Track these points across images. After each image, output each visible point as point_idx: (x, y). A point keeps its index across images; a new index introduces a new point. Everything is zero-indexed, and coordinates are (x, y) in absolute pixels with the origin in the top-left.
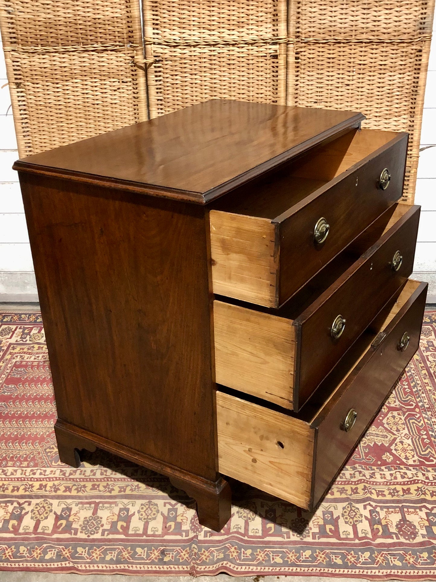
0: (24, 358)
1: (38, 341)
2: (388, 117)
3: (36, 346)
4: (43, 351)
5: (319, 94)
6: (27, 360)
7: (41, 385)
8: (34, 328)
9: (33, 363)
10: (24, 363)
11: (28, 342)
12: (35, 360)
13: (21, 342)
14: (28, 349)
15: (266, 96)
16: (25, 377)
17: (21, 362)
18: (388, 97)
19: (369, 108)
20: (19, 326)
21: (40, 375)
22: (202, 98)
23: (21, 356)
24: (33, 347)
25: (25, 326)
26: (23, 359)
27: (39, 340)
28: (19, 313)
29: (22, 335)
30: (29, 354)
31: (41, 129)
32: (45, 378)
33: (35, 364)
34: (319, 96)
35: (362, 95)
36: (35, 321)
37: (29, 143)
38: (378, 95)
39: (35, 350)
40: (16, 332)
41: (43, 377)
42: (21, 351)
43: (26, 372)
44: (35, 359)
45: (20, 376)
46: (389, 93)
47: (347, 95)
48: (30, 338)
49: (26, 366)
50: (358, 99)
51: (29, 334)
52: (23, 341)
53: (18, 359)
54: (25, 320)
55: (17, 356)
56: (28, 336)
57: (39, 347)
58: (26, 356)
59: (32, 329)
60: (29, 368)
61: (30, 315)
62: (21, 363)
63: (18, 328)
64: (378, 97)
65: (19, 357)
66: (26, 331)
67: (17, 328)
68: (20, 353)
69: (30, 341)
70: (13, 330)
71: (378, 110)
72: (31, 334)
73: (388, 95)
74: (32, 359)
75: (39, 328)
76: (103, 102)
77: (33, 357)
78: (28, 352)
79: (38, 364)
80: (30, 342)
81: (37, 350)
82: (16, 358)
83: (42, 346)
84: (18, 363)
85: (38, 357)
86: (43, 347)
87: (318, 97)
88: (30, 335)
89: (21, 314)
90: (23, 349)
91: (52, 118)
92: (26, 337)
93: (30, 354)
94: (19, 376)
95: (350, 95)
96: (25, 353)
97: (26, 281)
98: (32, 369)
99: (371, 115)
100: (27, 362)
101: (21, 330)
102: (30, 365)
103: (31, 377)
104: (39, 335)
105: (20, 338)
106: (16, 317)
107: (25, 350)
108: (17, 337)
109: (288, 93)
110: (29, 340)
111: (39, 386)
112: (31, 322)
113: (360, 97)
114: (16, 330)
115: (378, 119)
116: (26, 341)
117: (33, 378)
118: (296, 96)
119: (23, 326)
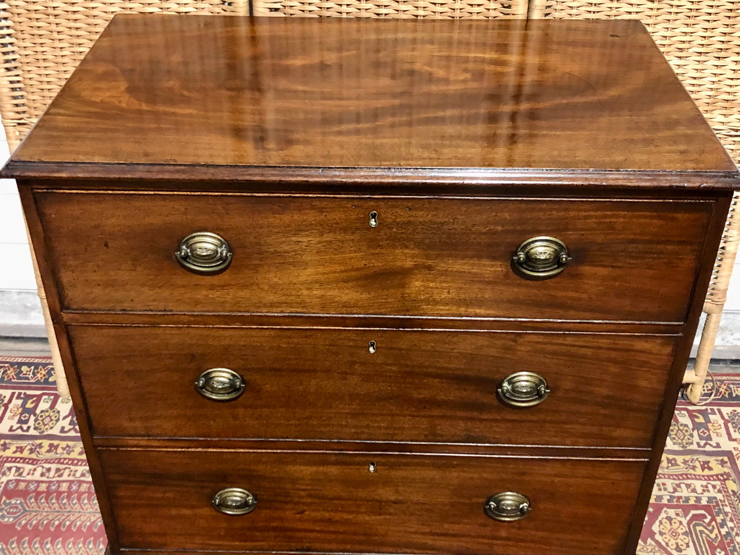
0: (22, 473)
1: (50, 432)
2: (722, 54)
3: (46, 443)
4: (58, 456)
5: (593, 9)
6: (29, 478)
7: (52, 542)
8: (44, 397)
9: (38, 486)
10: (22, 486)
11: (32, 432)
12: (44, 479)
13: (19, 432)
14: (32, 451)
15: (489, 10)
16: (24, 522)
17: (18, 481)
18: (729, 17)
19: (687, 38)
20: (17, 392)
21: (50, 517)
22: (359, 9)
23: (18, 469)
24: (40, 446)
25: (29, 392)
26: (20, 475)
27: (52, 428)
28: (17, 363)
29: (21, 414)
30: (32, 464)
31: (40, 56)
32: (60, 524)
33: (43, 487)
34: (594, 12)
35: (677, 13)
36: (46, 381)
37: (18, 82)
38: (710, 14)
39: (44, 453)
40: (11, 406)
41: (57, 523)
42: (18, 455)
43: (25, 511)
44: (42, 475)
45: (15, 518)
46: (731, 10)
47: (651, 13)
48: (36, 420)
49: (25, 494)
50: (669, 20)
51: (32, 411)
52: (21, 428)
53: (11, 476)
54: (28, 379)
55: (10, 469)
56: (33, 418)
57: (51, 445)
58: (28, 467)
59: (39, 397)
60: (31, 498)
61: (37, 366)
62: (17, 485)
63: (16, 395)
64: (708, 17)
65: (14, 470)
66: (29, 405)
67: (13, 394)
68: (14, 460)
69: (35, 428)
70: (6, 401)
71: (705, 42)
72: (38, 411)
73: (729, 14)
74: (37, 476)
75: (52, 397)
76: (161, 9)
77: (39, 470)
78: (30, 459)
79: (48, 488)
80: (35, 433)
81: (48, 451)
82: (8, 473)
83: (56, 442)
84: (11, 486)
85: (49, 470)
86: (58, 445)
87: (592, 14)
88: (35, 415)
89: (20, 365)
90: (21, 449)
91: (61, 37)
92: (28, 420)
93: (33, 462)
94: (11, 520)
95: (655, 12)
96: (24, 460)
97: (29, 305)
98: (36, 500)
99: (691, 50)
100: (29, 482)
101: (20, 402)
102: (33, 492)
103: (34, 522)
104: (52, 414)
105: (18, 423)
106: (12, 370)
107: (26, 454)
108: (12, 418)
109: (533, 7)
110: (32, 427)
111: (48, 546)
112: (38, 382)
113: (673, 17)
114: (10, 401)
115: (702, 58)
116: (29, 428)
117: (37, 525)
118: (548, 11)
119: (23, 391)
